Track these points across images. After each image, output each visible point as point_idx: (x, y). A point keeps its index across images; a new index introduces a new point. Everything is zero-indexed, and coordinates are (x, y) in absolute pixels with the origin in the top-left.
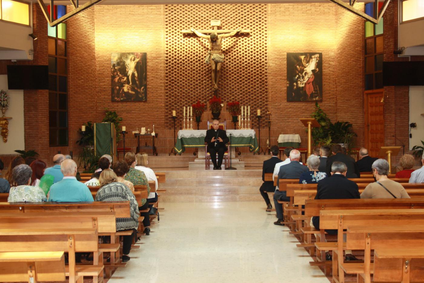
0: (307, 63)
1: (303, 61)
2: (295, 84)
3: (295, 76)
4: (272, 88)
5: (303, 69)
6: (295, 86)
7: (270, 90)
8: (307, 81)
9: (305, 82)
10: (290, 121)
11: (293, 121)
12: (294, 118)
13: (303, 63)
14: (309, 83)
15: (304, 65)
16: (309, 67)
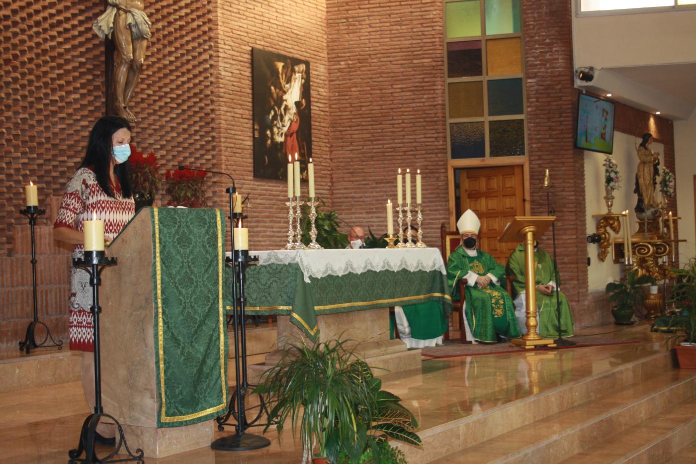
0: (287, 83)
1: (280, 76)
2: (268, 132)
3: (270, 113)
4: (226, 138)
5: (282, 97)
6: (269, 137)
7: (222, 144)
8: (289, 128)
9: (285, 129)
10: (260, 232)
11: (265, 231)
12: (267, 224)
13: (281, 81)
14: (291, 135)
15: (283, 86)
16: (291, 92)
